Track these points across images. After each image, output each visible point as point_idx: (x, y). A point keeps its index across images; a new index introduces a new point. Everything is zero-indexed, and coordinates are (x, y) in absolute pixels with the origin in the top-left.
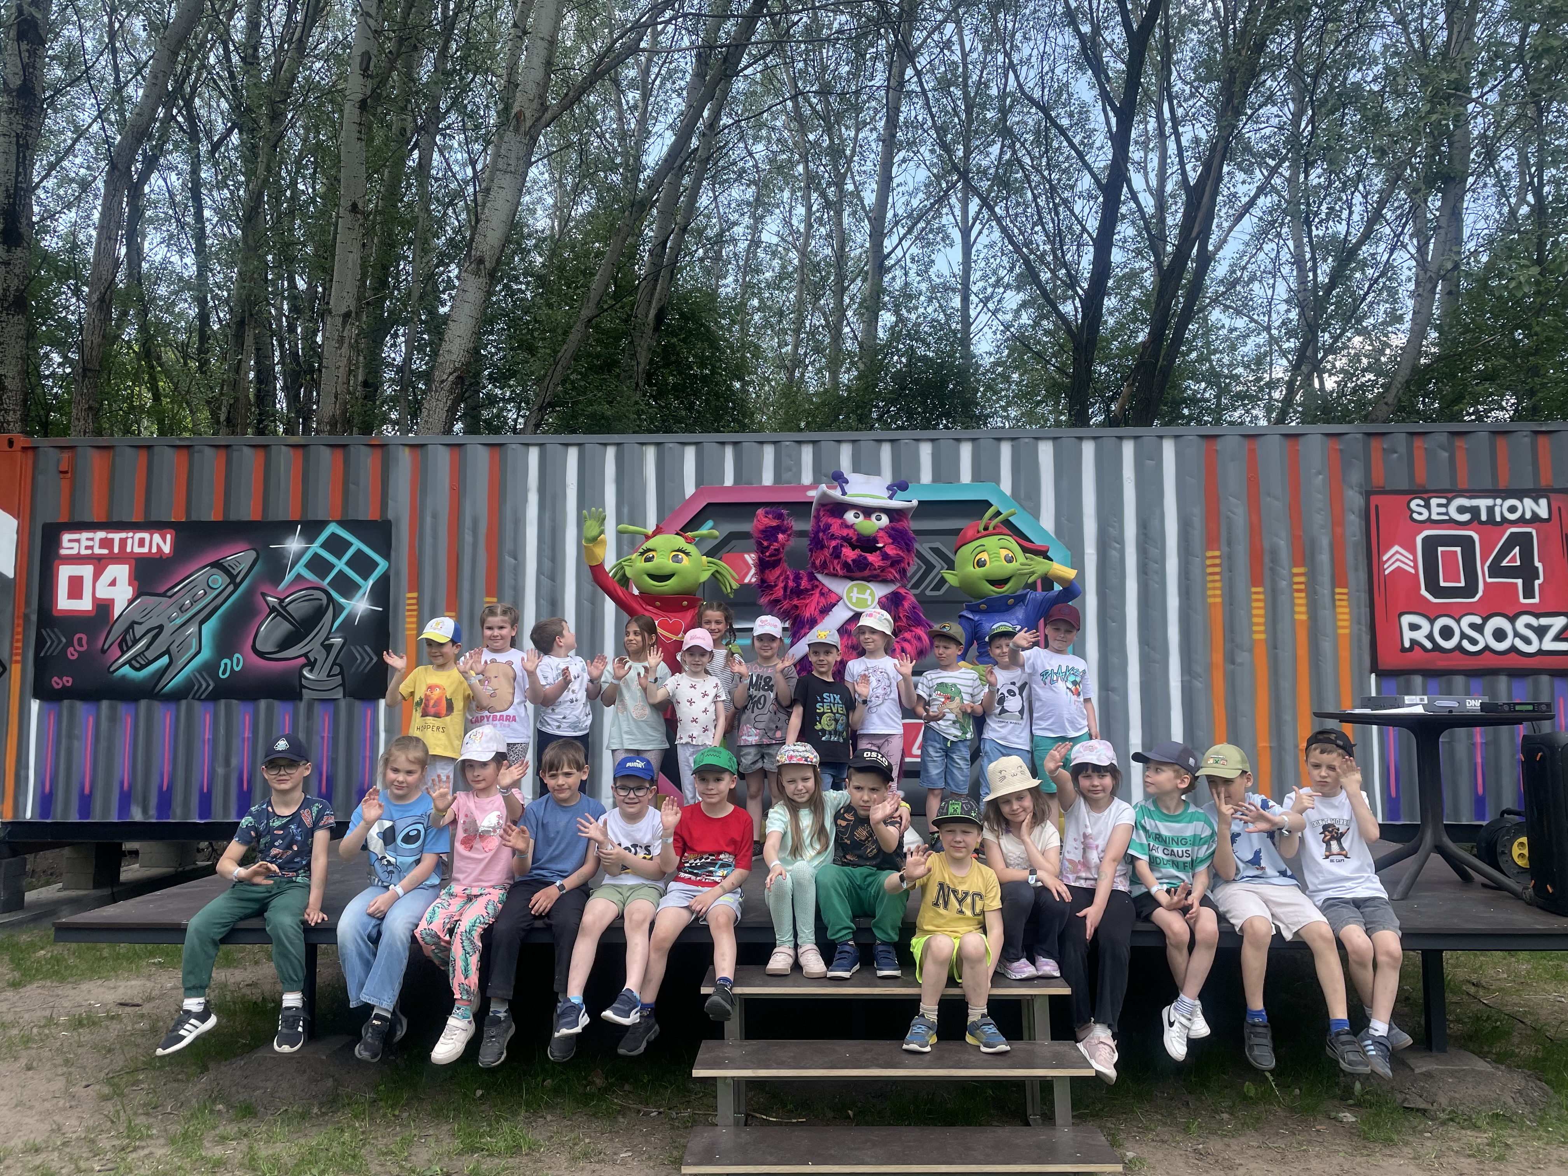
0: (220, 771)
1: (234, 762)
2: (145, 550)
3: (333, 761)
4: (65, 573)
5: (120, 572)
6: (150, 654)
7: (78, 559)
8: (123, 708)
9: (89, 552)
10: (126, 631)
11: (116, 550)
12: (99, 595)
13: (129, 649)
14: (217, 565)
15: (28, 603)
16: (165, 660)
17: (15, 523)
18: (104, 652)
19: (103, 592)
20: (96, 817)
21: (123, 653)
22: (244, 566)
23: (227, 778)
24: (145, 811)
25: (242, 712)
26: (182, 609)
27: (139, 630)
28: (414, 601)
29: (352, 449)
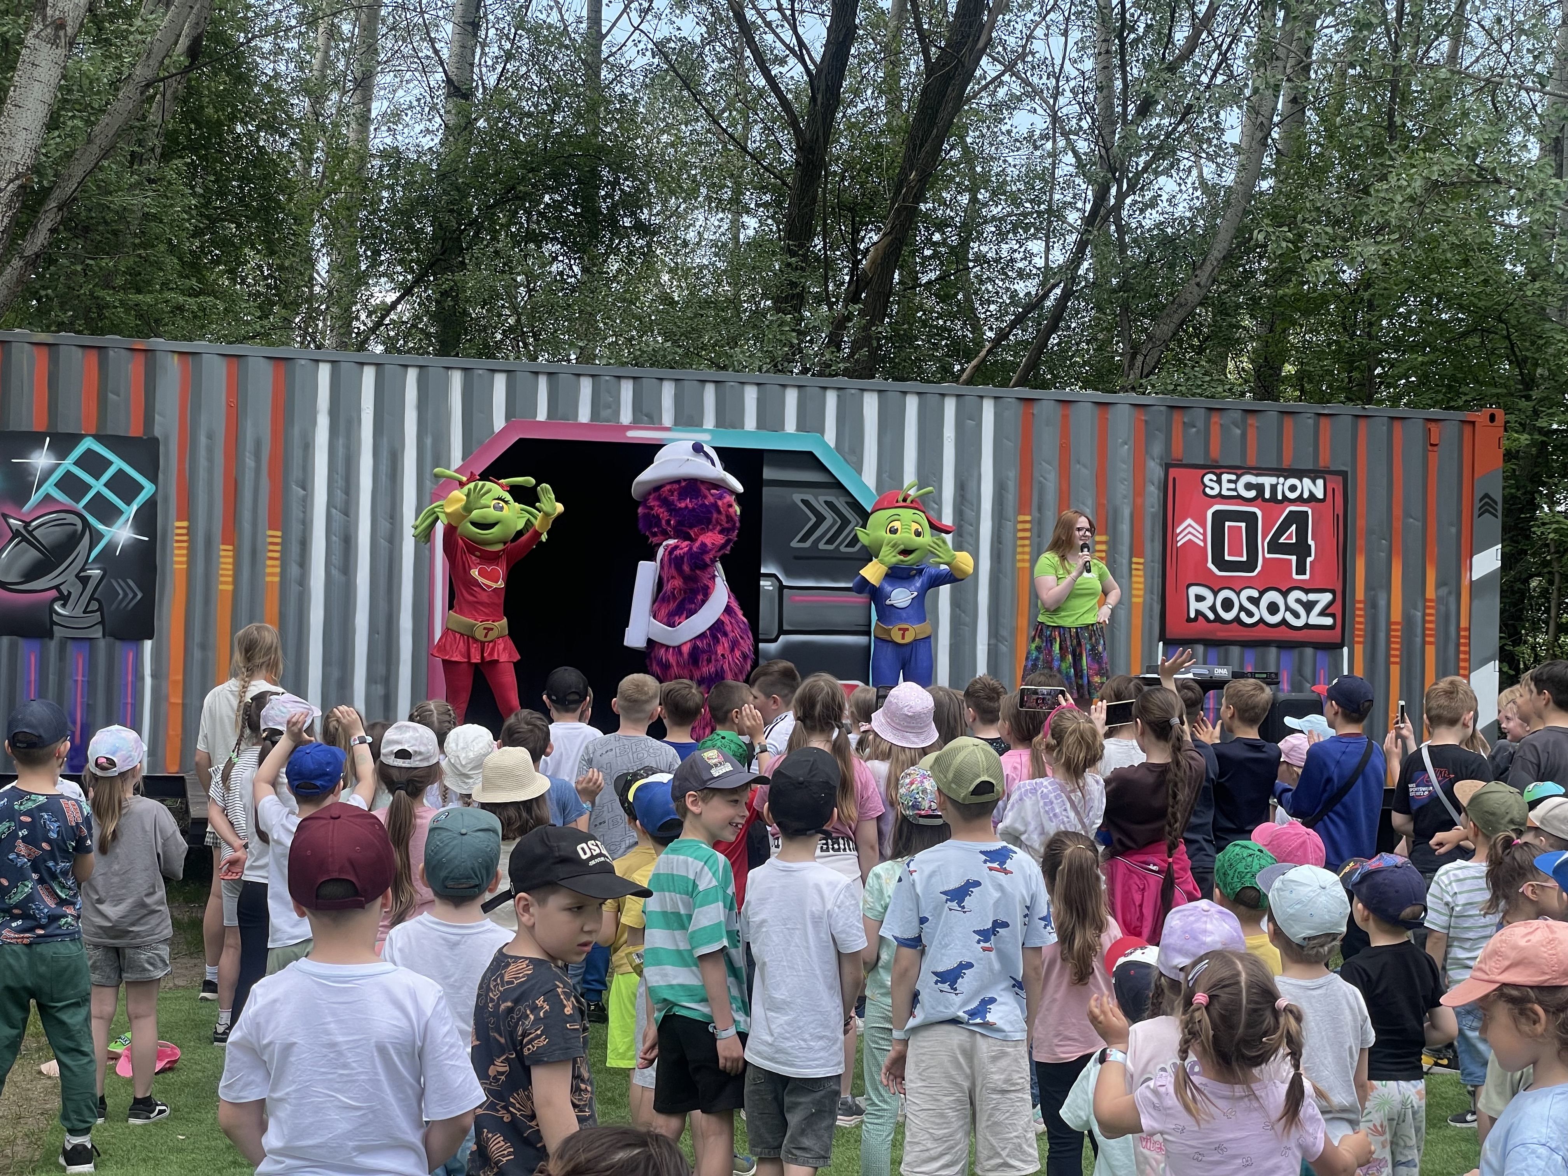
3: (89, 707)
28: (184, 531)
29: (111, 353)
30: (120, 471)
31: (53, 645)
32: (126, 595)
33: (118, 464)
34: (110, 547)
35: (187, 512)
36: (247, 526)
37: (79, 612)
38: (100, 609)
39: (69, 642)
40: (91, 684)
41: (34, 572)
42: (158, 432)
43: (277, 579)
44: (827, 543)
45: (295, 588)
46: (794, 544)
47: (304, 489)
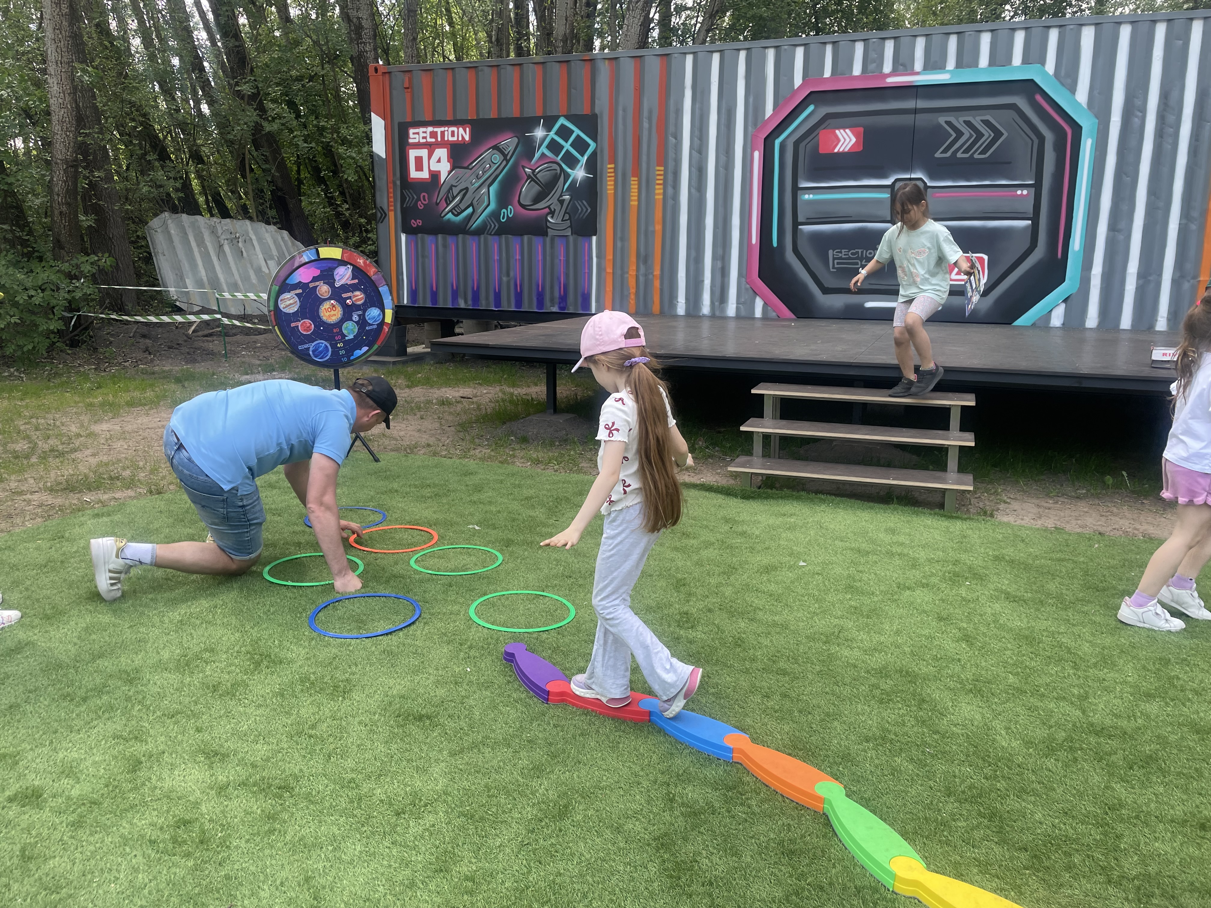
0: (505, 279)
1: (512, 274)
2: (455, 139)
3: (567, 275)
4: (413, 154)
5: (442, 153)
6: (462, 206)
7: (418, 146)
8: (450, 239)
9: (424, 141)
10: (448, 191)
11: (439, 139)
12: (432, 169)
13: (451, 202)
14: (496, 148)
15: (394, 174)
16: (470, 210)
17: (383, 122)
18: (437, 204)
19: (434, 167)
20: (441, 305)
21: (448, 205)
22: (511, 148)
23: (508, 282)
24: (466, 302)
25: (514, 241)
26: (478, 177)
27: (455, 191)
28: (612, 170)
29: (573, 64)
30: (578, 136)
31: (548, 239)
32: (582, 209)
33: (577, 132)
34: (574, 182)
35: (613, 159)
36: (644, 165)
37: (559, 220)
38: (570, 219)
39: (556, 238)
40: (568, 261)
41: (538, 199)
42: (597, 111)
43: (661, 197)
44: (963, 153)
45: (670, 202)
46: (938, 155)
47: (676, 139)
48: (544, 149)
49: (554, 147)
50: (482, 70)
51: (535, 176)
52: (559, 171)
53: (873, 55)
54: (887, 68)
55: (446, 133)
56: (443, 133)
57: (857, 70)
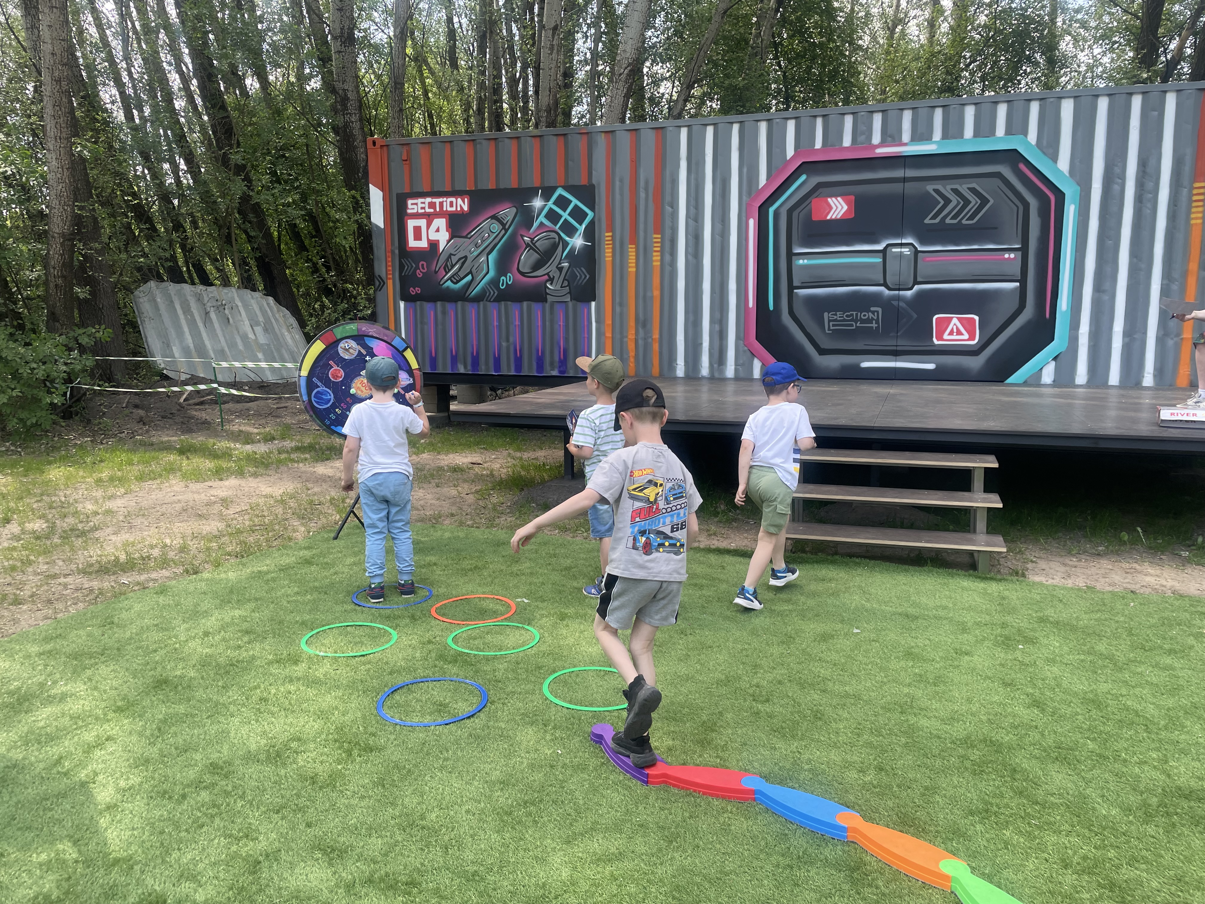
0: (504, 344)
1: (511, 339)
2: (454, 209)
3: (565, 340)
4: (411, 224)
5: (441, 223)
6: (461, 274)
7: (417, 216)
8: (449, 306)
9: (423, 211)
10: (447, 260)
11: (438, 210)
12: (430, 238)
13: (450, 270)
14: (494, 217)
15: (393, 243)
16: (469, 278)
17: (381, 193)
18: (436, 272)
19: (433, 236)
20: (440, 370)
21: (447, 273)
22: (510, 218)
23: (508, 348)
24: (465, 367)
25: (514, 308)
26: (477, 246)
27: (454, 259)
28: (610, 238)
29: (569, 137)
30: (576, 206)
31: (547, 306)
32: (581, 276)
33: (575, 201)
34: (573, 250)
35: (611, 228)
36: (641, 234)
37: (558, 287)
38: (569, 285)
39: (556, 304)
40: (567, 326)
41: (537, 266)
42: (594, 182)
43: (659, 263)
44: (952, 219)
45: (668, 268)
46: (927, 221)
47: (672, 208)
48: (542, 219)
49: (553, 216)
50: (480, 143)
51: (534, 244)
52: (557, 240)
53: (862, 127)
54: (876, 139)
55: (445, 204)
56: (441, 204)
57: (847, 141)
